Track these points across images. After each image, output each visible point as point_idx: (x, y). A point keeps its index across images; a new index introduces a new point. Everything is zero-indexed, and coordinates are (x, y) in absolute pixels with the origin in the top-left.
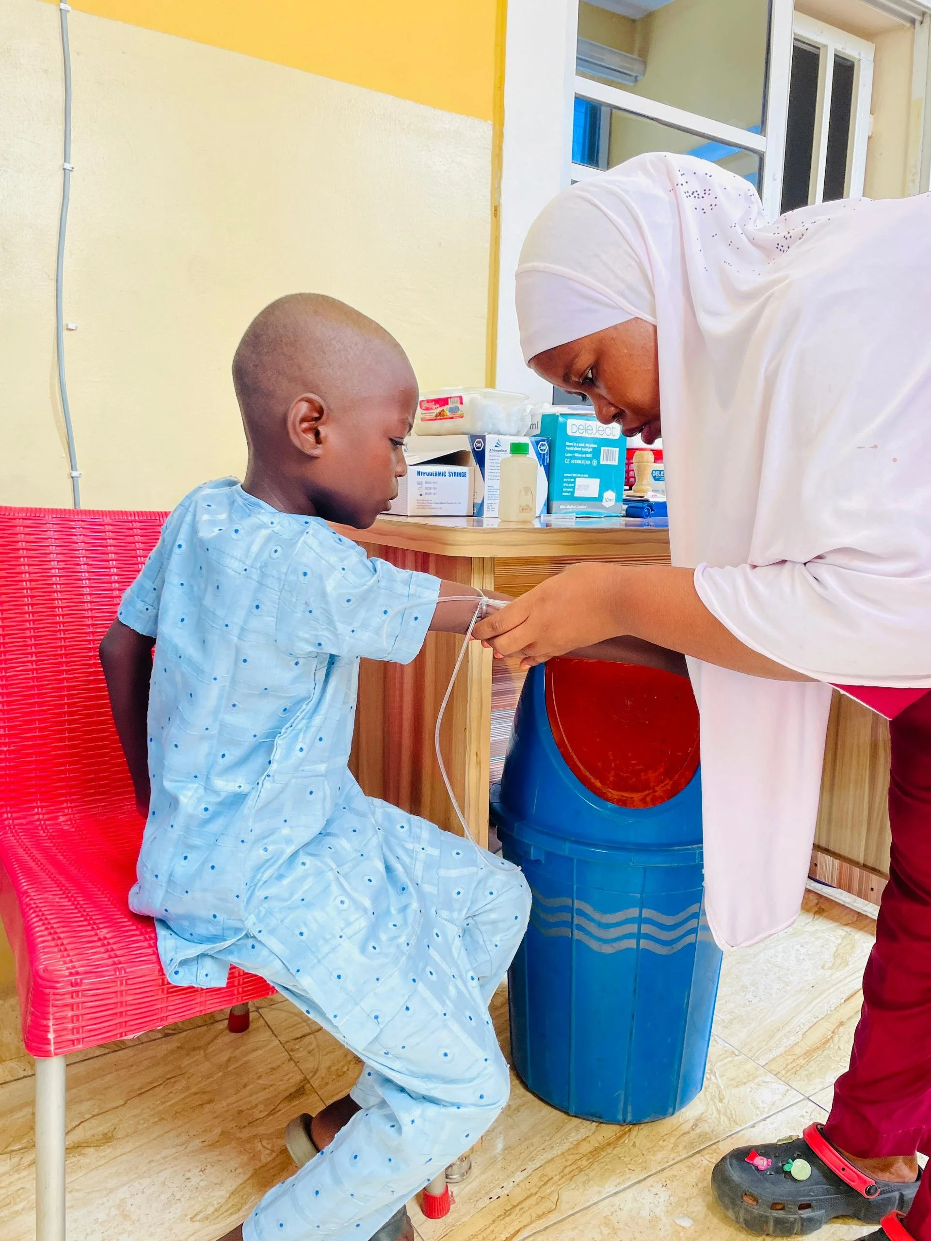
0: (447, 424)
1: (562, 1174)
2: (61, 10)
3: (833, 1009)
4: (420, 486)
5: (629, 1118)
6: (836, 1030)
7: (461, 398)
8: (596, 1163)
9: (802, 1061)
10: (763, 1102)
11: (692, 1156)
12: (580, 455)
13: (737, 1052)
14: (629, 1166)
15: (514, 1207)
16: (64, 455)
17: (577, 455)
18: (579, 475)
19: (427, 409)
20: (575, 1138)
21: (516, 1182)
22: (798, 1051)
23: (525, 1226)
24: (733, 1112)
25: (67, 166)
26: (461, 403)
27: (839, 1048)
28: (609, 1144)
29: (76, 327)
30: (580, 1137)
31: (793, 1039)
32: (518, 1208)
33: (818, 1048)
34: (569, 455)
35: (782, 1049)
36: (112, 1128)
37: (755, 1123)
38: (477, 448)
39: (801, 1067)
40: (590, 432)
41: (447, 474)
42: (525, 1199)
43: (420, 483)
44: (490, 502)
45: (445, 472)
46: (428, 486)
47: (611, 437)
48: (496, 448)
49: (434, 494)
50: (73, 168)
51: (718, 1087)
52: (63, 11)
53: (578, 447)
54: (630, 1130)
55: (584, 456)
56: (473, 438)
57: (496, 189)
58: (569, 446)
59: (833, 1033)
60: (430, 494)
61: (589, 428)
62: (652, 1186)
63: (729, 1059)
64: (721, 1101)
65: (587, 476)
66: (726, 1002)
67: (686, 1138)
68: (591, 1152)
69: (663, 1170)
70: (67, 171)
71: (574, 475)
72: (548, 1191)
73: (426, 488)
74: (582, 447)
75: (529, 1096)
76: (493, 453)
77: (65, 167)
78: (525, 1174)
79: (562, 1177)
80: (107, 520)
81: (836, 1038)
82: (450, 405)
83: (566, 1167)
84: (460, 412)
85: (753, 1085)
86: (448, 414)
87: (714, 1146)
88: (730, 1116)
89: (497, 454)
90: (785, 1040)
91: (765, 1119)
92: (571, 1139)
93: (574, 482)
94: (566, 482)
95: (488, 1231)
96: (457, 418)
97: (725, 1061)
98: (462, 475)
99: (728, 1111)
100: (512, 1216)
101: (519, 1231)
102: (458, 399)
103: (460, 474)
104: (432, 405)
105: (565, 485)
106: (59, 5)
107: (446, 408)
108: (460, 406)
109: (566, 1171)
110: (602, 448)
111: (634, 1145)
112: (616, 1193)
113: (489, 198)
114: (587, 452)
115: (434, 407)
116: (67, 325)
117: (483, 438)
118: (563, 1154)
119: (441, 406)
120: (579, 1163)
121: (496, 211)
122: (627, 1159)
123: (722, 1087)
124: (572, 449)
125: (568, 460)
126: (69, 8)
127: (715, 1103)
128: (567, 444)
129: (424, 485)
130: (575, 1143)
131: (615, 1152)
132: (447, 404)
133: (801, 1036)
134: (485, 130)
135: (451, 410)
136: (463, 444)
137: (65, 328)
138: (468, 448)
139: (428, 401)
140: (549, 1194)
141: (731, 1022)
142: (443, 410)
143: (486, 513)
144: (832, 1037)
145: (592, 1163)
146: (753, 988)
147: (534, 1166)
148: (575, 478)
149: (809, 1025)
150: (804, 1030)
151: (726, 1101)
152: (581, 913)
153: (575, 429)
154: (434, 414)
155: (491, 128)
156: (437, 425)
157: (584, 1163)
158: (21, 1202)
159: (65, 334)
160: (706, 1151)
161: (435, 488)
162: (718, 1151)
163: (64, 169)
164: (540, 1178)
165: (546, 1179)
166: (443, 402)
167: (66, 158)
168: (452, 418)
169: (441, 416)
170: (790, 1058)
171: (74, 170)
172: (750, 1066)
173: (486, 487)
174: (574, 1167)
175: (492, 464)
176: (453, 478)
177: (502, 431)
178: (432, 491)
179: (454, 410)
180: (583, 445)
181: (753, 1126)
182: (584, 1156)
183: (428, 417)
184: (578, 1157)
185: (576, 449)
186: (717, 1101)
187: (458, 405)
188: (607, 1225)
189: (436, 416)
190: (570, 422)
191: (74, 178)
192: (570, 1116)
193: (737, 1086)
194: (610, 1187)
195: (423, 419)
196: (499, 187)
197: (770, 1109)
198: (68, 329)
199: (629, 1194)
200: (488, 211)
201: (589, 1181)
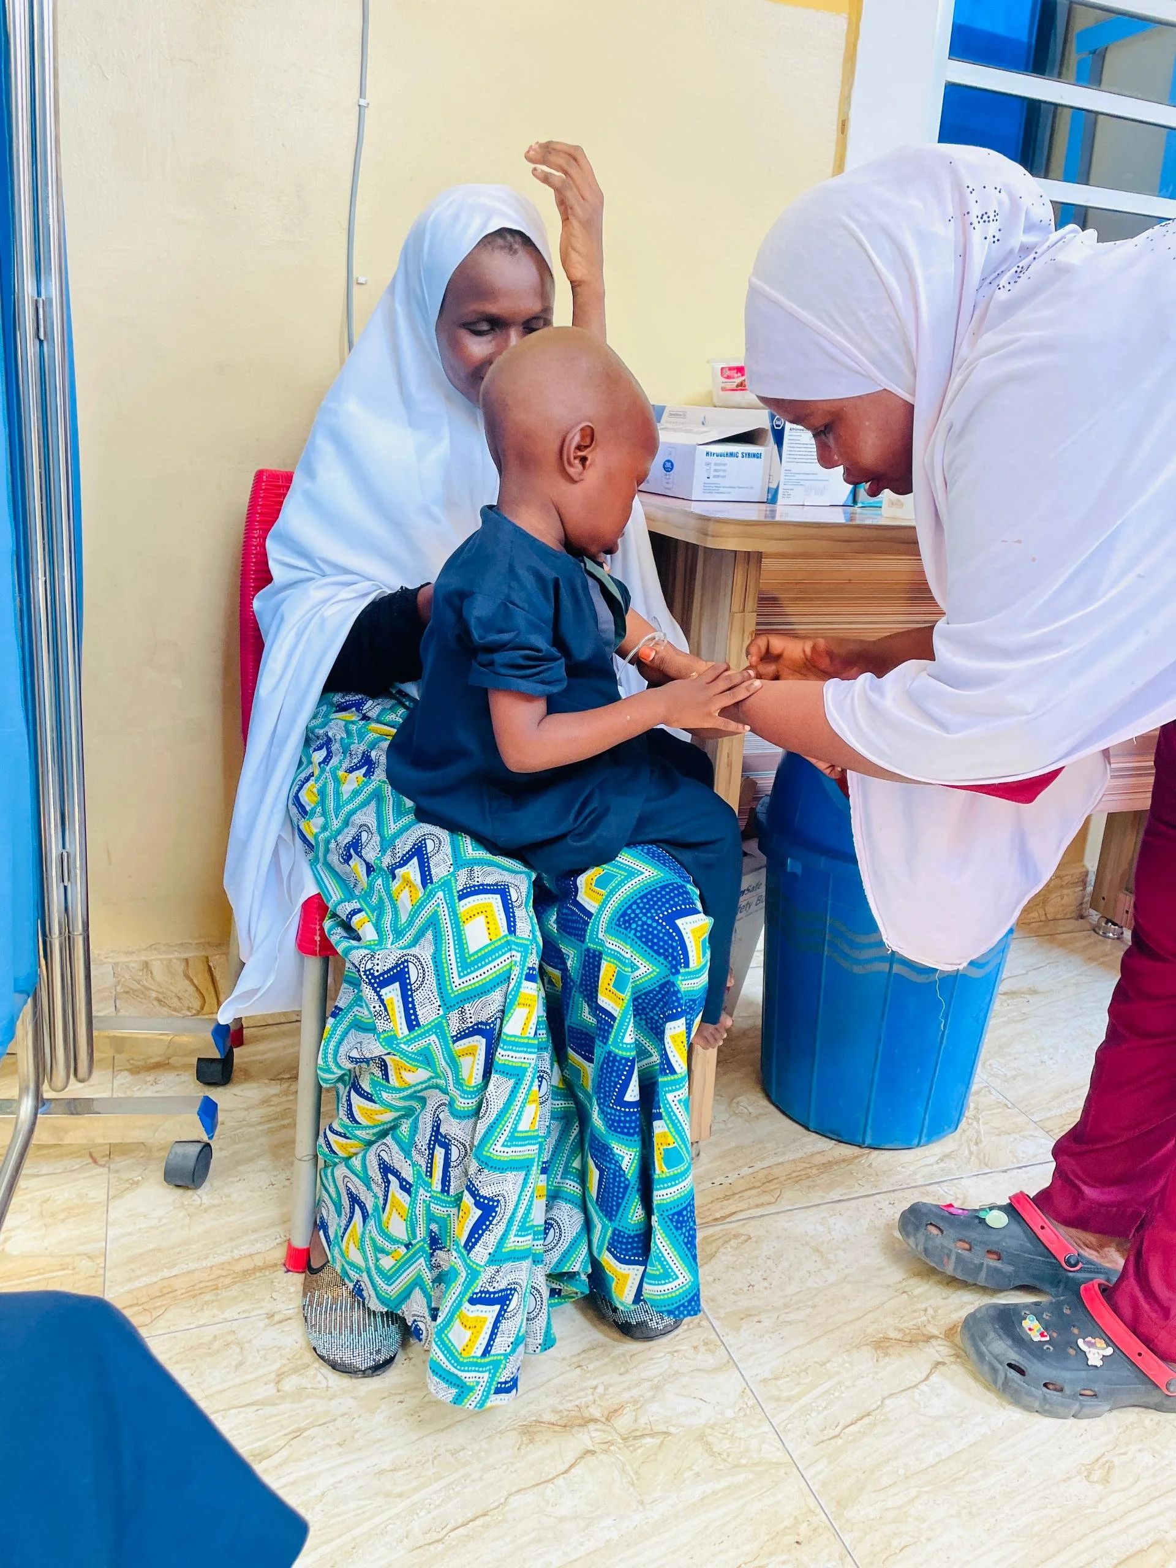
1: (790, 1176)
4: (710, 468)
5: (868, 1141)
8: (827, 1174)
10: (1023, 1152)
13: (1010, 1105)
14: (860, 1182)
15: (734, 1194)
19: (728, 377)
20: (811, 1150)
21: (742, 1175)
23: (741, 1211)
24: (987, 1156)
25: (363, 102)
28: (844, 1161)
29: (366, 281)
30: (815, 1150)
32: (737, 1196)
35: (1064, 1111)
37: (1008, 1169)
38: (778, 426)
41: (740, 455)
42: (746, 1190)
43: (708, 464)
44: (786, 487)
45: (738, 453)
46: (718, 468)
49: (724, 477)
50: (369, 104)
51: (978, 1132)
54: (869, 1153)
57: (845, 100)
60: (718, 476)
63: (999, 1110)
64: (977, 1144)
67: (928, 1169)
68: (823, 1164)
69: (894, 1191)
70: (364, 108)
72: (772, 1187)
73: (715, 470)
75: (772, 1108)
76: (794, 433)
78: (751, 1170)
79: (789, 1179)
83: (794, 1172)
85: (1017, 1136)
87: (956, 1181)
88: (981, 1158)
90: (1071, 1103)
91: (1020, 1168)
92: (805, 1150)
95: (705, 1208)
97: (995, 1111)
98: (757, 456)
99: (982, 1154)
100: (731, 1201)
101: (734, 1213)
103: (754, 455)
104: (731, 373)
109: (794, 1175)
111: (870, 1166)
112: (840, 1201)
113: (836, 110)
115: (736, 375)
116: (358, 280)
118: (794, 1160)
120: (809, 1170)
121: (843, 126)
122: (860, 1176)
123: (982, 1132)
127: (969, 1146)
129: (713, 467)
130: (809, 1154)
131: (848, 1168)
134: (841, 23)
136: (761, 420)
137: (355, 281)
138: (766, 425)
139: (729, 369)
140: (772, 1191)
141: (1014, 1078)
143: (781, 500)
145: (822, 1173)
146: (1051, 1050)
147: (762, 1166)
151: (981, 1146)
152: (833, 930)
154: (735, 384)
155: (845, 22)
156: (737, 397)
157: (814, 1171)
159: (355, 289)
160: (945, 1184)
161: (724, 471)
163: (361, 105)
164: (766, 1176)
165: (771, 1178)
167: (362, 94)
169: (740, 386)
171: (371, 106)
172: (1020, 1119)
173: (783, 471)
174: (803, 1173)
175: (791, 445)
176: (747, 460)
178: (721, 474)
181: (1005, 1171)
182: (815, 1166)
183: (728, 386)
184: (808, 1166)
186: (972, 1144)
189: (738, 386)
191: (369, 116)
192: (810, 1131)
193: (999, 1135)
194: (835, 1195)
195: (724, 389)
196: (849, 97)
197: (1029, 1160)
198: (358, 284)
199: (853, 1204)
200: (833, 128)
201: (815, 1186)
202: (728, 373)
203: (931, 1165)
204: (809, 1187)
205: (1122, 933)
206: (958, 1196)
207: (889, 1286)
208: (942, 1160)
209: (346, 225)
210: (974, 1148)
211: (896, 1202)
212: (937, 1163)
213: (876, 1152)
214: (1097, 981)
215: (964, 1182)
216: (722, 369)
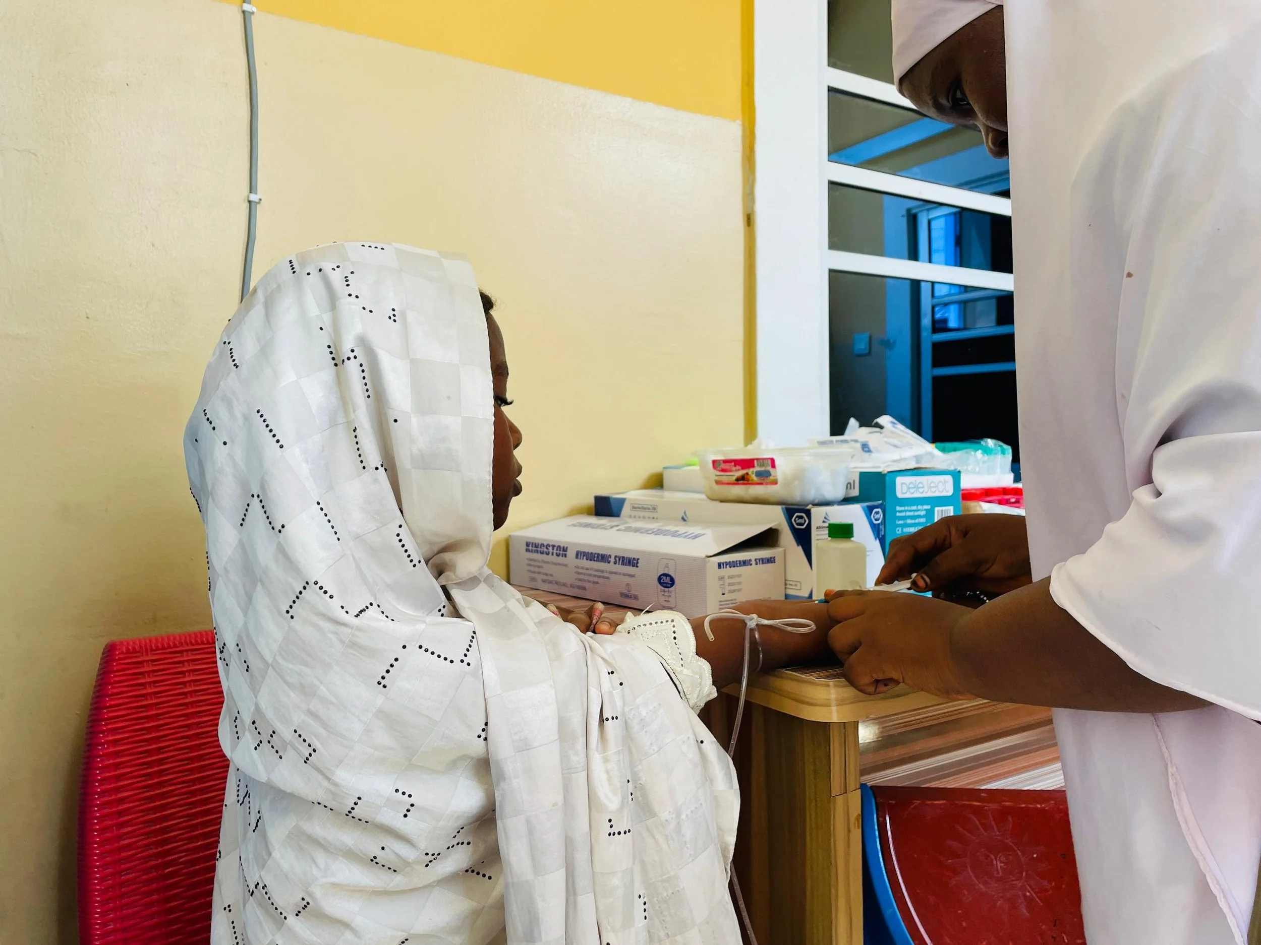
0: (755, 491)
2: (244, 12)
4: (721, 582)
7: (773, 461)
12: (913, 521)
17: (909, 521)
19: (723, 470)
25: (253, 197)
26: (773, 466)
34: (901, 522)
40: (921, 490)
41: (753, 562)
43: (722, 578)
45: (750, 560)
46: (731, 581)
47: (944, 494)
49: (739, 590)
50: (260, 200)
52: (247, 13)
53: (911, 511)
55: (917, 521)
56: (790, 510)
58: (900, 512)
60: (734, 591)
61: (920, 485)
70: (253, 204)
73: (730, 585)
74: (914, 511)
77: (251, 199)
82: (757, 468)
84: (771, 478)
86: (754, 478)
96: (767, 484)
98: (771, 560)
102: (769, 462)
103: (768, 560)
104: (729, 466)
106: (242, 7)
107: (751, 471)
108: (772, 470)
110: (936, 509)
114: (919, 517)
115: (734, 468)
117: (808, 513)
119: (743, 468)
124: (903, 514)
125: (900, 529)
126: (254, 9)
128: (898, 508)
129: (728, 581)
132: (753, 466)
135: (758, 474)
136: (774, 517)
138: (781, 524)
139: (725, 462)
142: (747, 474)
153: (905, 489)
154: (734, 478)
156: (739, 490)
161: (739, 583)
163: (250, 202)
166: (747, 463)
167: (252, 189)
168: (761, 484)
169: (743, 480)
171: (262, 202)
176: (761, 567)
178: (736, 587)
179: (762, 475)
180: (914, 508)
183: (725, 479)
185: (908, 514)
187: (769, 468)
189: (738, 479)
190: (899, 480)
191: (260, 211)
195: (718, 483)
202: (723, 466)
216: (714, 462)
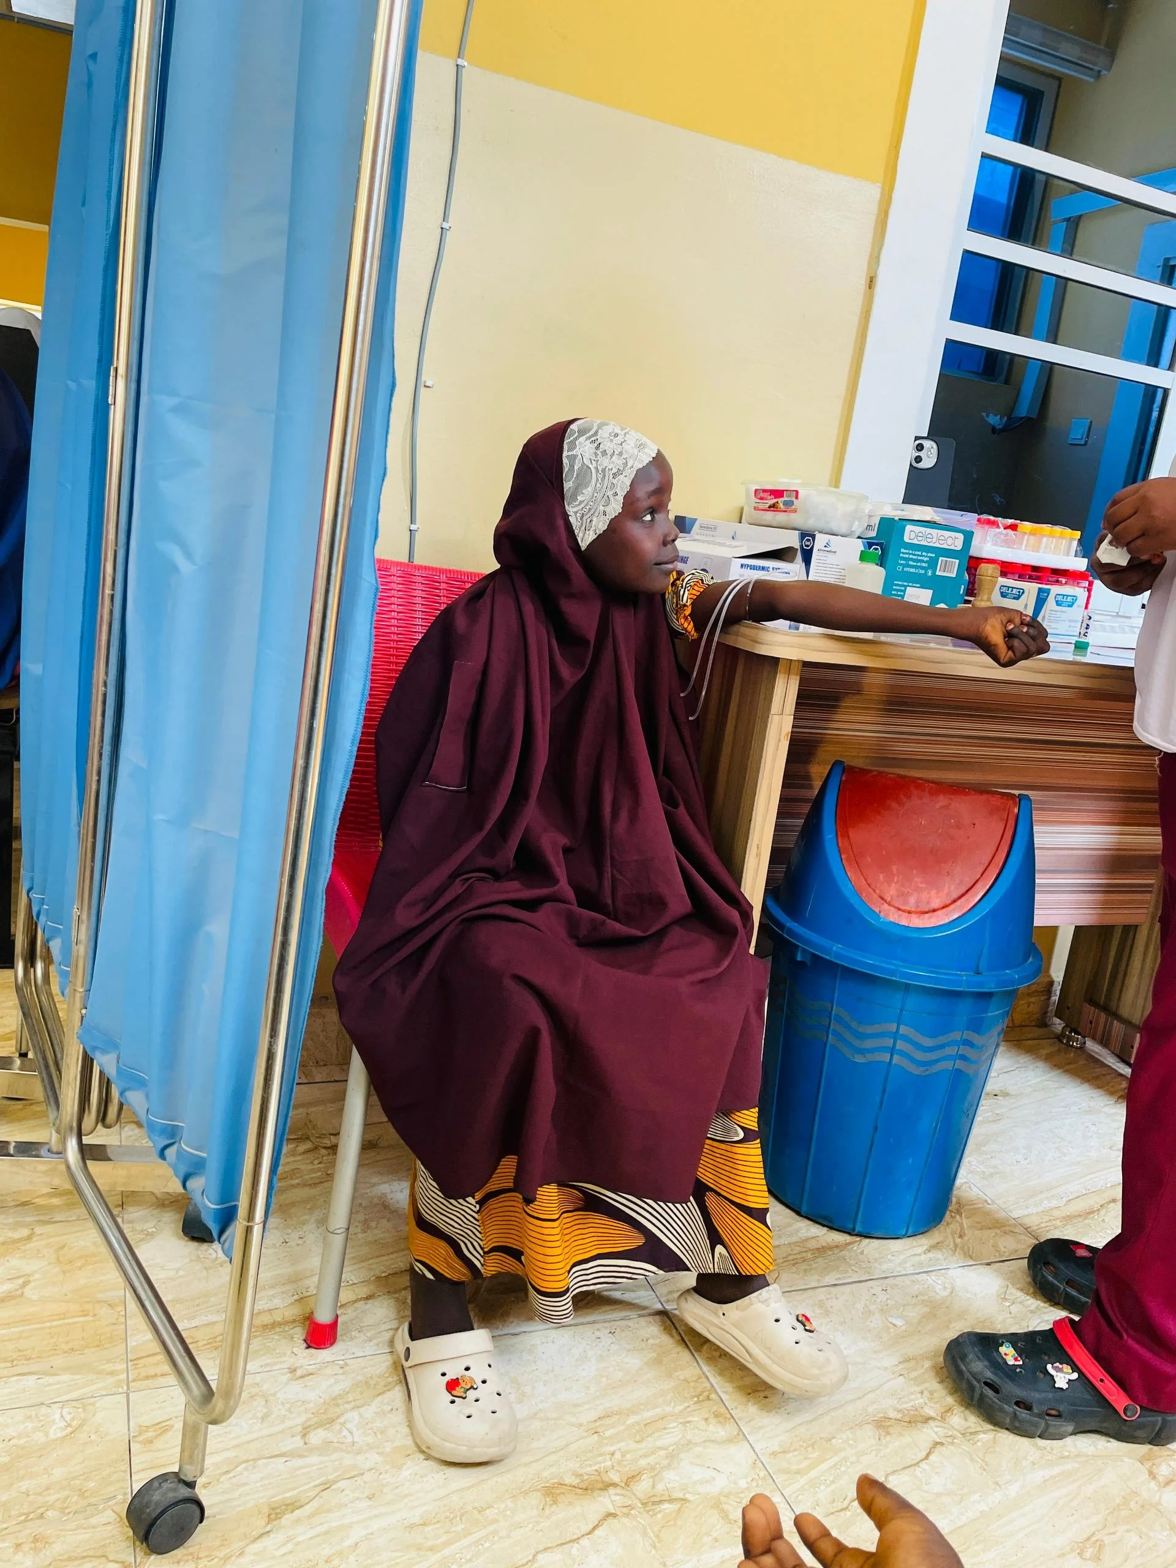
0: (780, 518)
1: (786, 1259)
2: (457, 65)
3: (1109, 1185)
5: (858, 1228)
6: (1105, 1205)
7: (797, 492)
8: (821, 1259)
9: (1058, 1223)
10: (1005, 1247)
11: (918, 1274)
12: (915, 564)
13: (989, 1202)
14: (853, 1268)
16: (406, 508)
17: (911, 563)
18: (910, 584)
19: (762, 499)
20: (804, 1235)
22: (1057, 1213)
25: (445, 225)
26: (797, 498)
27: (1103, 1221)
28: (837, 1247)
29: (433, 385)
30: (810, 1234)
31: (1054, 1203)
33: (1080, 1216)
34: (902, 562)
35: (1040, 1209)
36: (377, 1137)
37: (992, 1262)
38: (808, 546)
39: (1056, 1228)
40: (929, 540)
45: (769, 567)
47: (952, 547)
48: (826, 549)
50: (450, 227)
51: (962, 1225)
52: (459, 68)
53: (914, 555)
54: (861, 1240)
55: (919, 564)
56: (803, 535)
57: (875, 259)
58: (904, 553)
59: (1101, 1206)
61: (929, 536)
62: (872, 1288)
64: (961, 1237)
65: (919, 585)
66: (992, 1157)
67: (917, 1259)
68: (818, 1249)
69: (886, 1278)
70: (444, 230)
71: (905, 584)
74: (918, 555)
76: (821, 553)
77: (443, 227)
79: (785, 1262)
80: (443, 577)
81: (1103, 1212)
82: (785, 499)
83: (790, 1255)
84: (794, 507)
85: (998, 1231)
86: (781, 506)
87: (943, 1271)
88: (966, 1251)
89: (826, 554)
91: (1002, 1262)
92: (800, 1235)
93: (904, 591)
94: (895, 590)
96: (790, 511)
99: (966, 1247)
102: (794, 493)
104: (765, 495)
105: (893, 592)
106: (456, 61)
107: (780, 500)
108: (795, 501)
109: (790, 1258)
110: (941, 558)
111: (862, 1253)
112: (835, 1285)
113: (866, 267)
114: (922, 561)
115: (769, 497)
116: (425, 382)
117: (813, 536)
118: (789, 1244)
119: (775, 497)
120: (804, 1254)
121: (871, 282)
122: (852, 1262)
123: (965, 1226)
124: (907, 556)
125: (901, 567)
126: (466, 64)
127: (954, 1238)
128: (903, 550)
130: (804, 1238)
131: (841, 1254)
132: (783, 496)
133: (1065, 1202)
134: (874, 192)
135: (786, 503)
136: (791, 540)
137: (422, 385)
138: (796, 544)
139: (764, 491)
141: (991, 1175)
142: (777, 502)
144: (1098, 1210)
145: (816, 1257)
148: (906, 587)
149: (1077, 1195)
150: (1070, 1198)
151: (966, 1238)
152: (839, 1020)
153: (913, 535)
154: (768, 505)
155: (879, 191)
156: (769, 516)
157: (809, 1255)
158: (296, 1178)
159: (423, 391)
160: (933, 1273)
162: (946, 1276)
163: (442, 228)
166: (778, 494)
167: (445, 218)
168: (786, 511)
169: (773, 507)
170: (1046, 1218)
171: (451, 230)
172: (1000, 1216)
174: (797, 1256)
175: (818, 565)
177: (835, 529)
179: (789, 504)
180: (920, 553)
182: (810, 1250)
183: (761, 506)
184: (803, 1250)
185: (911, 556)
186: (956, 1236)
187: (793, 499)
188: (821, 1307)
189: (770, 507)
190: (909, 528)
191: (449, 236)
192: (802, 1216)
193: (981, 1229)
194: (830, 1279)
195: (756, 509)
196: (878, 258)
197: (1009, 1255)
198: (425, 386)
199: (848, 1288)
200: (863, 282)
201: (811, 1270)
202: (762, 495)
203: (920, 1255)
204: (805, 1270)
205: (1085, 1043)
206: (947, 1285)
207: (886, 1368)
208: (929, 1251)
209: (419, 333)
210: (958, 1241)
211: (889, 1288)
212: (925, 1253)
213: (867, 1240)
214: (1064, 1087)
215: (950, 1272)
216: (756, 491)
